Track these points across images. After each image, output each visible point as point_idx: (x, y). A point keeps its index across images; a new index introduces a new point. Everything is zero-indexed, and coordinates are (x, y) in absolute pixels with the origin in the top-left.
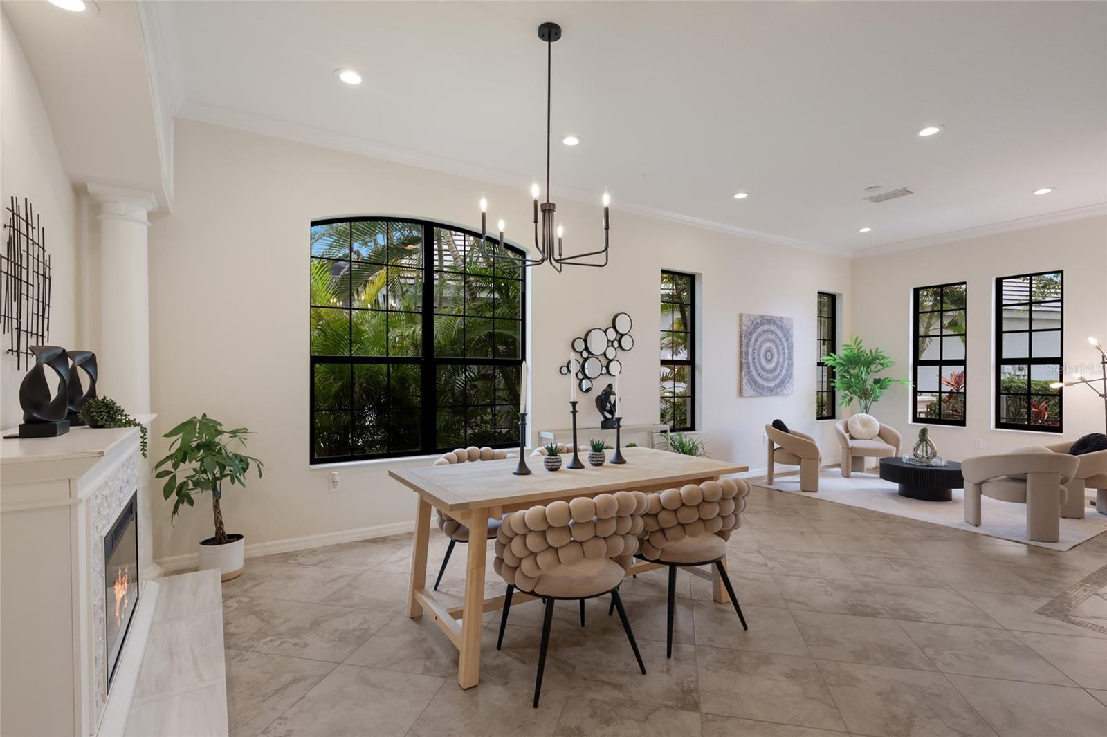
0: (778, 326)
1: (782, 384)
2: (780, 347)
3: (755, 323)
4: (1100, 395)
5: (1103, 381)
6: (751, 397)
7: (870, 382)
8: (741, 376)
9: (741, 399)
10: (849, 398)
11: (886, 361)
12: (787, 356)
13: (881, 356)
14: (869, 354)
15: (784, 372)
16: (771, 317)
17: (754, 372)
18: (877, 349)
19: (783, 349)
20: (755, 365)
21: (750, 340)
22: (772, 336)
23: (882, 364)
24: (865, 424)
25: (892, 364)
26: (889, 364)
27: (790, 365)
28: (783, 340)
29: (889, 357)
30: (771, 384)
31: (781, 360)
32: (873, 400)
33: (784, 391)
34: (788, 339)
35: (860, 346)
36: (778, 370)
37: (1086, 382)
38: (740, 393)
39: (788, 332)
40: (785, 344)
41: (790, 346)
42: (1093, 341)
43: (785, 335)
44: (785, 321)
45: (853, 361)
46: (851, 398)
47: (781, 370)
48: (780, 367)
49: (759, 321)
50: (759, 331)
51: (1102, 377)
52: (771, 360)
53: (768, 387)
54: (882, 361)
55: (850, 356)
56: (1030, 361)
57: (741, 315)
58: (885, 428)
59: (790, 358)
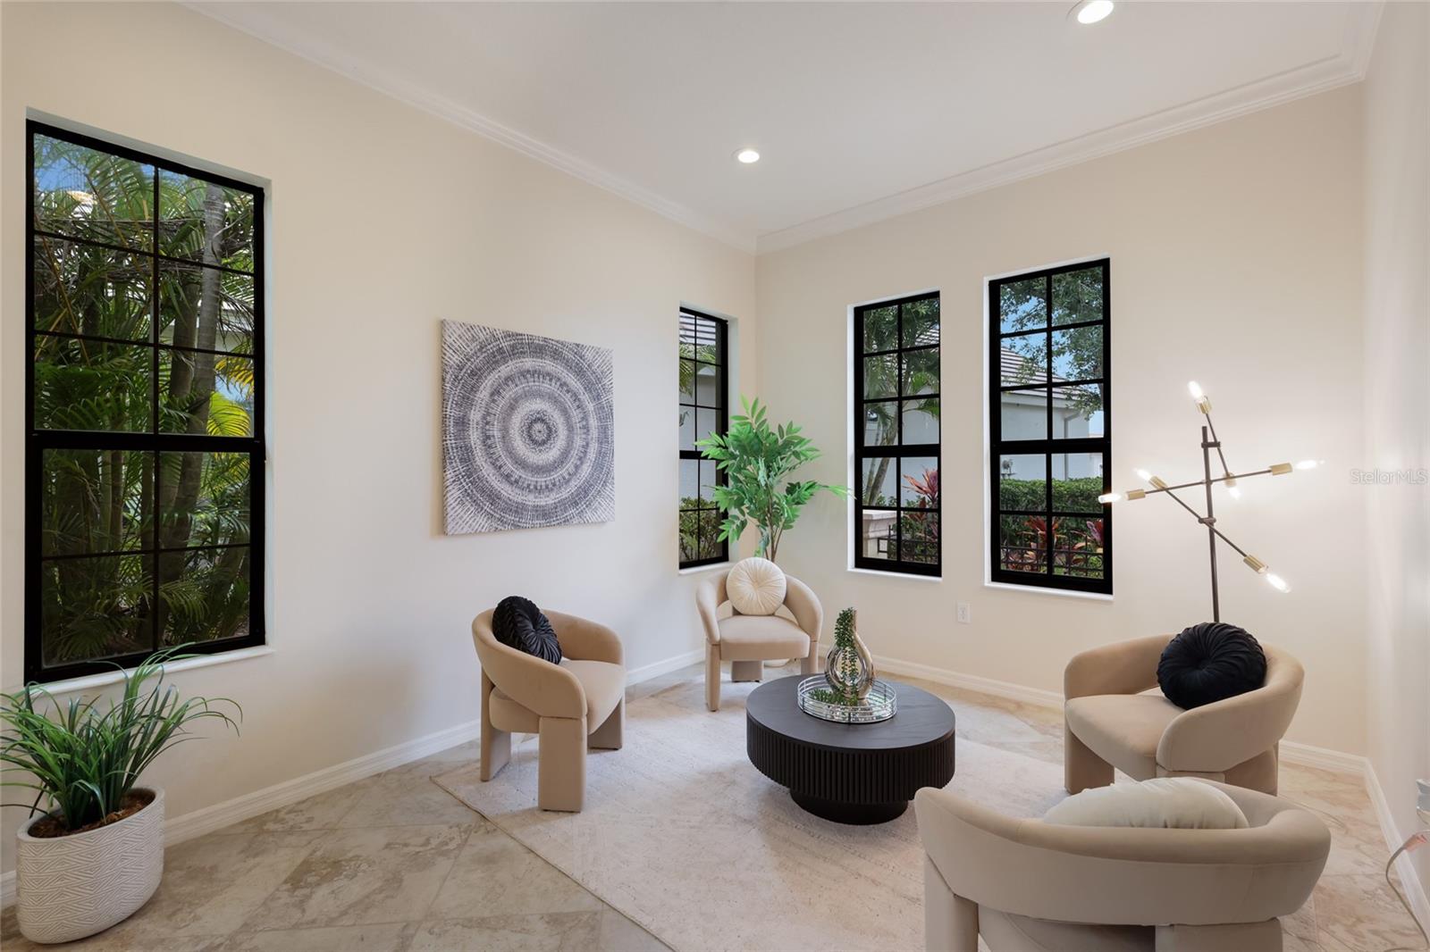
0: (567, 364)
1: (582, 498)
2: (576, 415)
3: (491, 348)
4: (1201, 521)
5: (1204, 486)
6: (476, 533)
7: (779, 491)
8: (443, 480)
9: (444, 544)
10: (738, 523)
11: (804, 448)
12: (594, 433)
13: (797, 437)
14: (777, 434)
15: (586, 469)
16: (545, 340)
17: (487, 471)
18: (791, 424)
19: (585, 418)
20: (490, 455)
21: (474, 389)
22: (546, 386)
23: (796, 454)
24: (759, 580)
25: (817, 453)
26: (809, 453)
27: (605, 454)
28: (585, 397)
29: (809, 441)
30: (547, 500)
31: (578, 442)
32: (784, 528)
33: (588, 514)
34: (598, 397)
35: (763, 419)
36: (569, 466)
37: (1167, 490)
38: (442, 527)
39: (599, 380)
40: (590, 407)
41: (605, 414)
42: (1196, 391)
43: (589, 387)
44: (589, 355)
45: (748, 448)
46: (744, 524)
47: (577, 467)
48: (573, 460)
49: (505, 344)
50: (505, 370)
51: (1203, 478)
52: (544, 442)
53: (536, 508)
54: (797, 449)
55: (743, 437)
56: (1049, 447)
57: (443, 324)
58: (796, 588)
59: (605, 437)
